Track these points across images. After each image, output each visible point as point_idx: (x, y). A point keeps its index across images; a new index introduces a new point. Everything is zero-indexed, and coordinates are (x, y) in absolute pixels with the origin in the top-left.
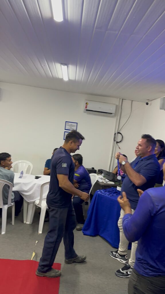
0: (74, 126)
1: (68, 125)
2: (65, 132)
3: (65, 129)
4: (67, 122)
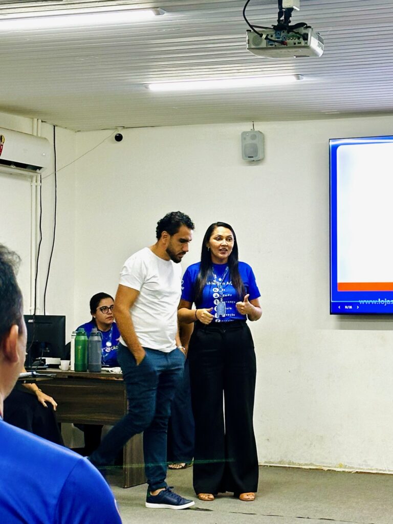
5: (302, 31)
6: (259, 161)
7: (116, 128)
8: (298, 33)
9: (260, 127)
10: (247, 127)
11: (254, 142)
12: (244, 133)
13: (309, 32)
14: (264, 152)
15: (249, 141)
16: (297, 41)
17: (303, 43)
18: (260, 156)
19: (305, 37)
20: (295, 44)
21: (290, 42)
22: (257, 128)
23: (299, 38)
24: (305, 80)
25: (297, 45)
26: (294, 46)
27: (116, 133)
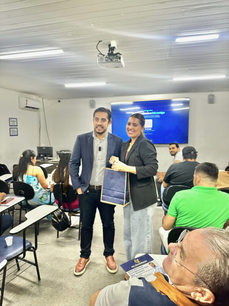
0: (15, 122)
1: (11, 121)
2: (10, 128)
3: (10, 126)
4: (10, 119)
5: (118, 55)
7: (58, 99)
13: (121, 56)
14: (95, 105)
15: (91, 102)
17: (119, 60)
20: (116, 61)
21: (114, 60)
22: (93, 99)
23: (117, 59)
25: (117, 61)
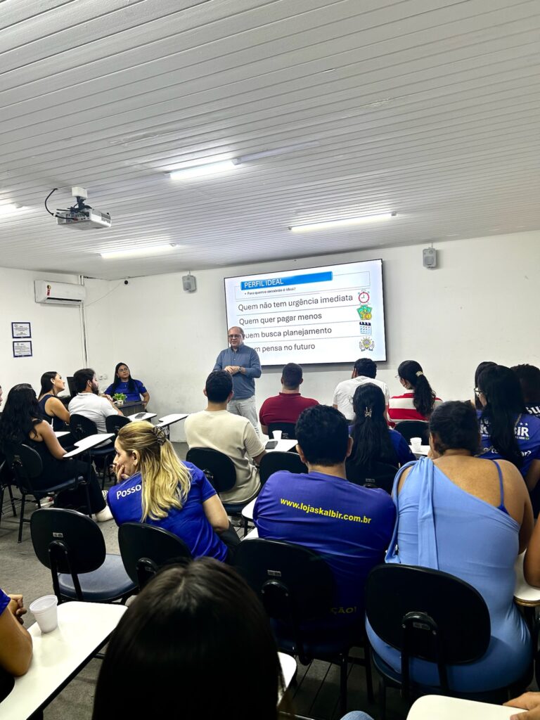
0: (26, 329)
1: (17, 329)
2: (14, 342)
3: (14, 337)
4: (14, 324)
5: (86, 210)
6: (194, 291)
7: (125, 278)
8: (83, 212)
9: (193, 273)
10: (186, 274)
11: (189, 281)
12: (183, 277)
13: (90, 211)
14: (196, 286)
15: (186, 281)
16: (83, 217)
17: (86, 218)
18: (193, 288)
19: (87, 214)
20: (82, 219)
21: (79, 218)
22: (192, 274)
24: (178, 247)
26: (83, 221)
27: (124, 280)
